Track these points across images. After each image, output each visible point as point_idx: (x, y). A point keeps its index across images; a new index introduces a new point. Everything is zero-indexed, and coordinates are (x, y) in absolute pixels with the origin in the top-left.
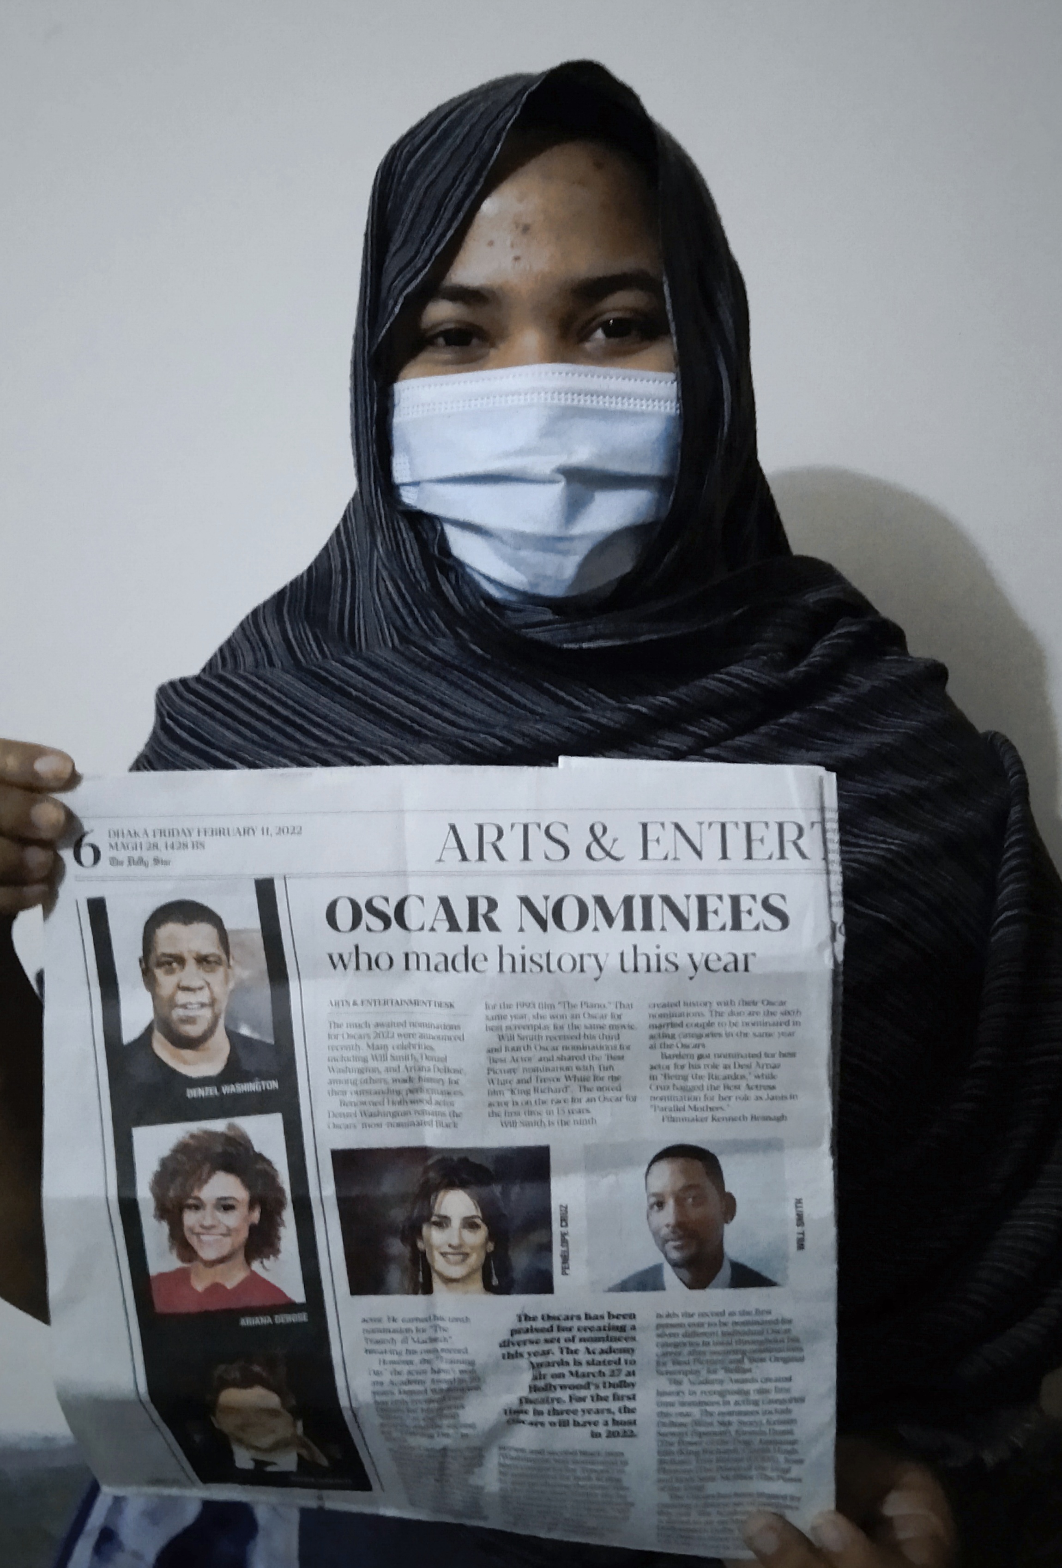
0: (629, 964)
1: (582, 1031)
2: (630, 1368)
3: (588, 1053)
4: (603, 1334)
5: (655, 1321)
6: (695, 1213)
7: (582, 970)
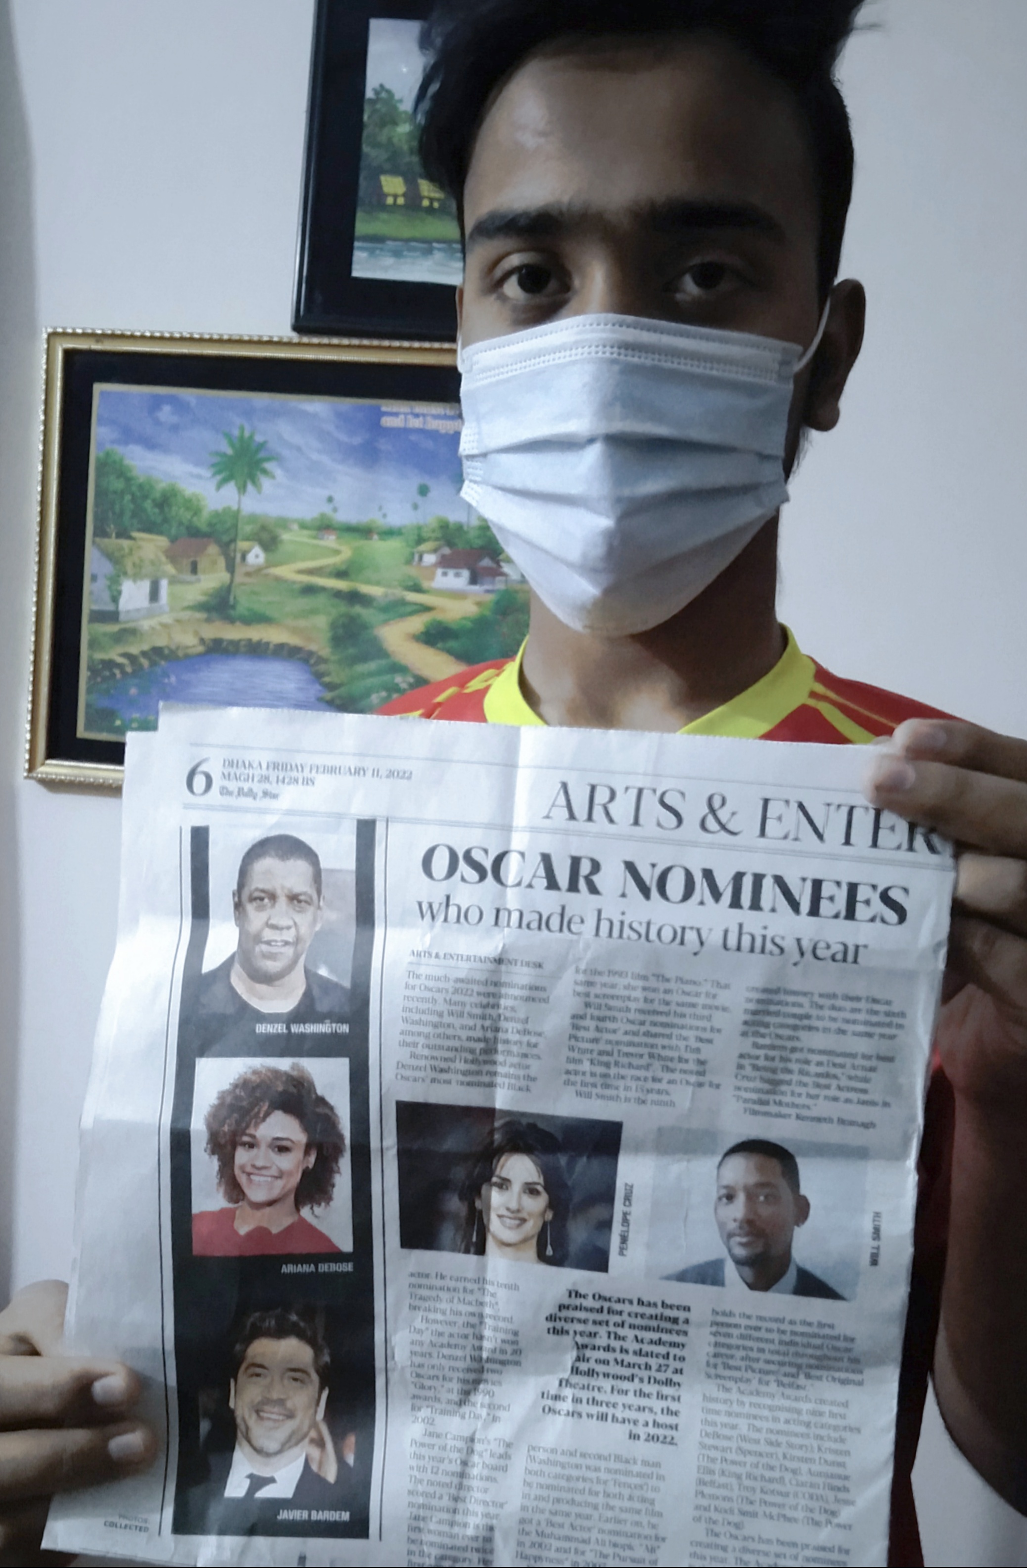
0: (732, 941)
1: (673, 1007)
2: (678, 1365)
3: (676, 1032)
4: (654, 1323)
5: (710, 1318)
6: (765, 1211)
7: (682, 943)
